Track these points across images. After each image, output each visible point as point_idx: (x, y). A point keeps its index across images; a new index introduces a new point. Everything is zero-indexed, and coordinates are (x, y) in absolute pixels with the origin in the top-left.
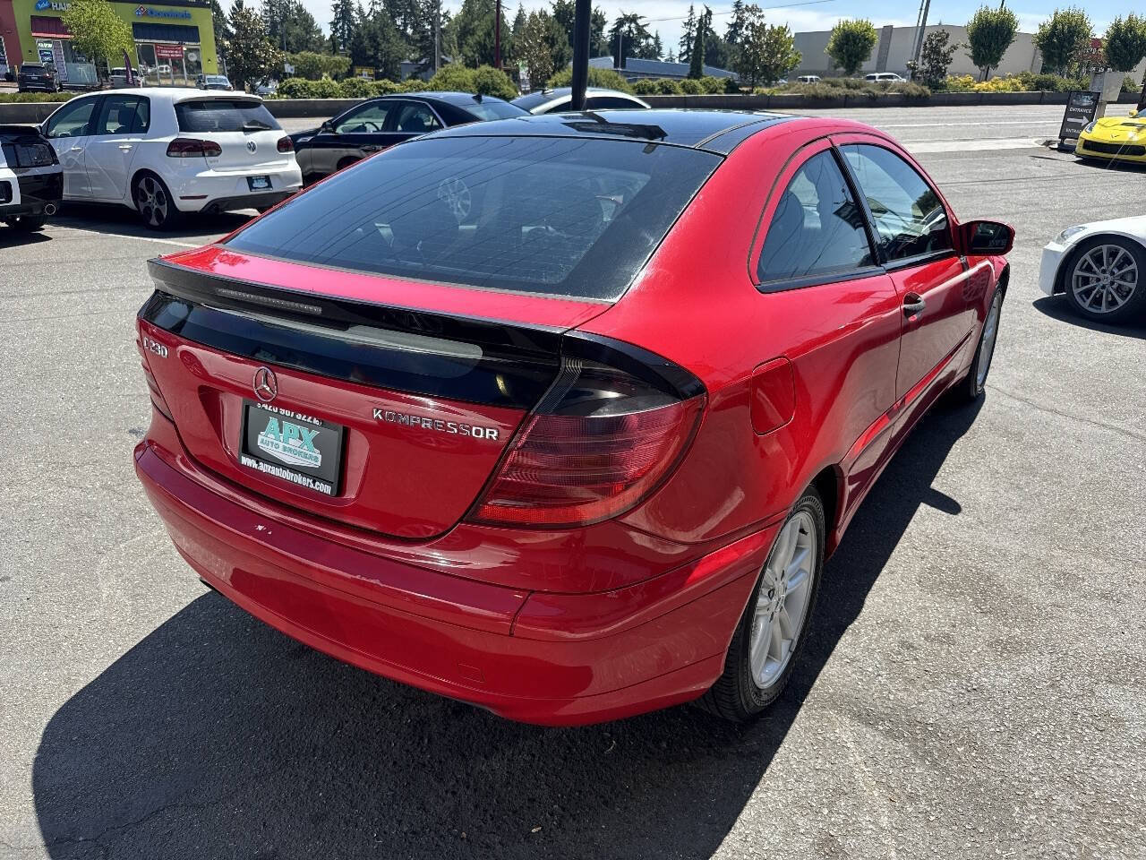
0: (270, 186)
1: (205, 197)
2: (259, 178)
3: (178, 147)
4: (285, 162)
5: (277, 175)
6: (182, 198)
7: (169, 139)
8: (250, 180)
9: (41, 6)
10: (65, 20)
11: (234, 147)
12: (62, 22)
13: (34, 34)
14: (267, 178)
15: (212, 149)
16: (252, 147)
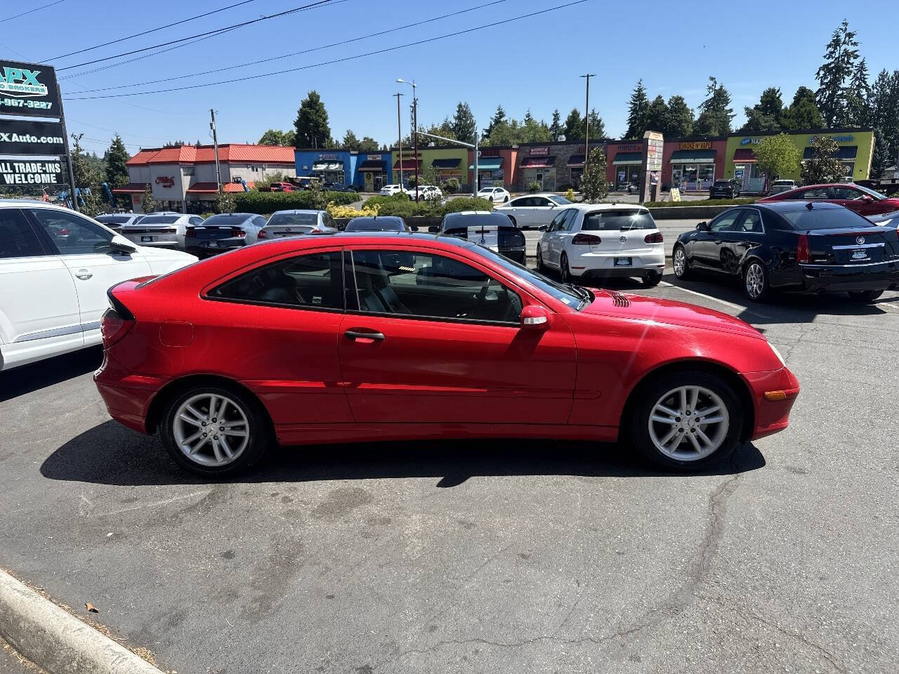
0: (631, 264)
1: (583, 268)
2: (624, 258)
3: (580, 239)
4: (651, 249)
5: (638, 257)
6: (573, 268)
7: (574, 235)
8: (616, 260)
9: (743, 142)
10: (755, 150)
11: (609, 240)
12: (752, 152)
13: (734, 161)
14: (630, 259)
15: (596, 240)
16: (622, 239)
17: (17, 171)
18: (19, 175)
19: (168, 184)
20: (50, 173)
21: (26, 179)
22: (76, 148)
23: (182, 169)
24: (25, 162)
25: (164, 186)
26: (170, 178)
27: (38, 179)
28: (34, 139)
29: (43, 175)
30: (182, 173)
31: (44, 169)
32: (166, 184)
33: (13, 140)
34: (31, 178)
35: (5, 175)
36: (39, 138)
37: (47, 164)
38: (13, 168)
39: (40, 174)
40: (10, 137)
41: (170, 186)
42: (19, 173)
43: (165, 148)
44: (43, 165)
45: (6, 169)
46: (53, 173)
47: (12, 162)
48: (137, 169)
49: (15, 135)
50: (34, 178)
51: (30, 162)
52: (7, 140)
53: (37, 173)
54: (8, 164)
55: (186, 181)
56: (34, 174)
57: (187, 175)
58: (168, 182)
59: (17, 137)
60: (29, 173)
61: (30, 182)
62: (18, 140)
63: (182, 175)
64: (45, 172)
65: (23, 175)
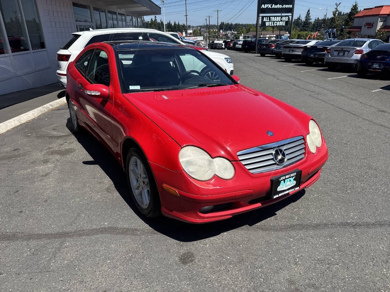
17: (271, 21)
18: (271, 22)
19: (370, 27)
20: (283, 21)
21: (274, 24)
22: (336, 10)
23: (379, 19)
24: (274, 16)
25: (367, 28)
26: (372, 23)
27: (278, 24)
28: (280, 6)
29: (280, 22)
30: (379, 20)
31: (281, 19)
32: (369, 27)
33: (272, 7)
34: (276, 24)
35: (266, 22)
36: (282, 6)
37: (283, 17)
38: (270, 19)
39: (279, 21)
40: (271, 6)
41: (371, 28)
42: (272, 21)
43: (376, 7)
44: (281, 18)
45: (267, 20)
46: (284, 21)
47: (270, 17)
48: (358, 19)
49: (274, 5)
50: (277, 24)
51: (277, 16)
52: (270, 7)
53: (278, 21)
54: (268, 18)
55: (380, 24)
56: (277, 22)
57: (381, 22)
58: (371, 25)
59: (274, 6)
60: (275, 21)
61: (275, 25)
62: (274, 7)
63: (379, 21)
64: (281, 21)
65: (273, 22)
